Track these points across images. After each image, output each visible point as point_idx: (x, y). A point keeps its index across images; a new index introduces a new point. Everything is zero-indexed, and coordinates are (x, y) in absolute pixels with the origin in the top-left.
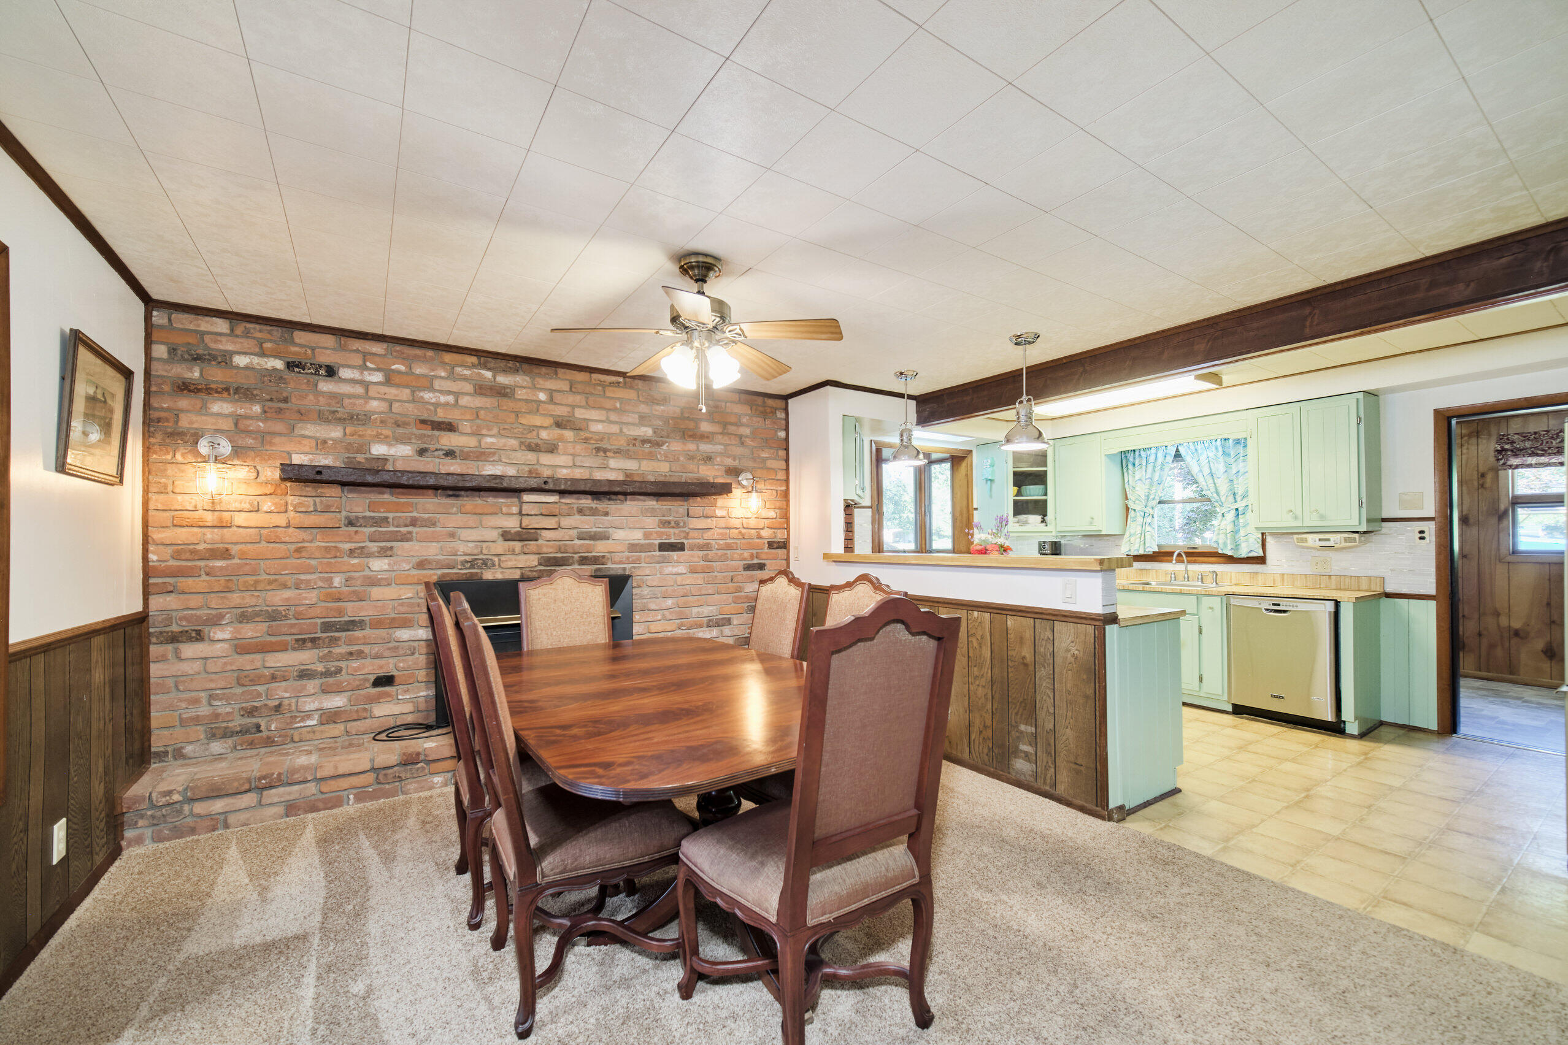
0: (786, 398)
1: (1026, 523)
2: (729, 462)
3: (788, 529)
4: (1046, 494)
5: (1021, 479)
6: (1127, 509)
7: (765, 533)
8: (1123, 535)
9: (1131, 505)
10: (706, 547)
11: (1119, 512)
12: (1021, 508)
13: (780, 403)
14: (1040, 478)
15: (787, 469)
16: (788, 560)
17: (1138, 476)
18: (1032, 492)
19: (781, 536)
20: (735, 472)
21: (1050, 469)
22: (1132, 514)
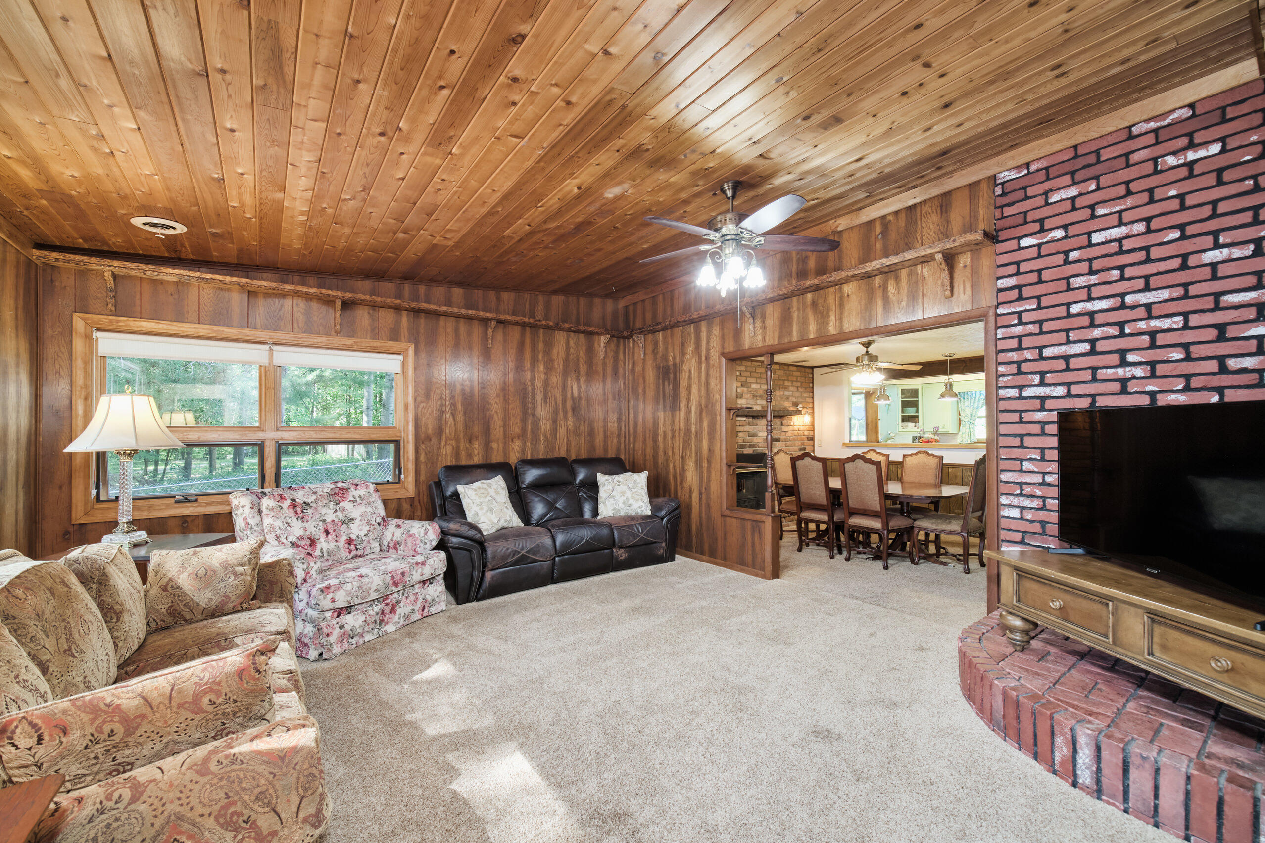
0: (813, 368)
1: (907, 427)
2: (794, 399)
3: (813, 431)
4: (917, 412)
5: (905, 404)
6: (960, 420)
7: (806, 433)
8: (956, 434)
9: (962, 418)
10: (786, 440)
11: (957, 422)
12: (906, 419)
13: (809, 370)
14: (915, 404)
15: (813, 402)
16: (813, 446)
17: (966, 404)
18: (911, 411)
19: (811, 434)
20: (796, 404)
21: (920, 399)
22: (963, 423)
